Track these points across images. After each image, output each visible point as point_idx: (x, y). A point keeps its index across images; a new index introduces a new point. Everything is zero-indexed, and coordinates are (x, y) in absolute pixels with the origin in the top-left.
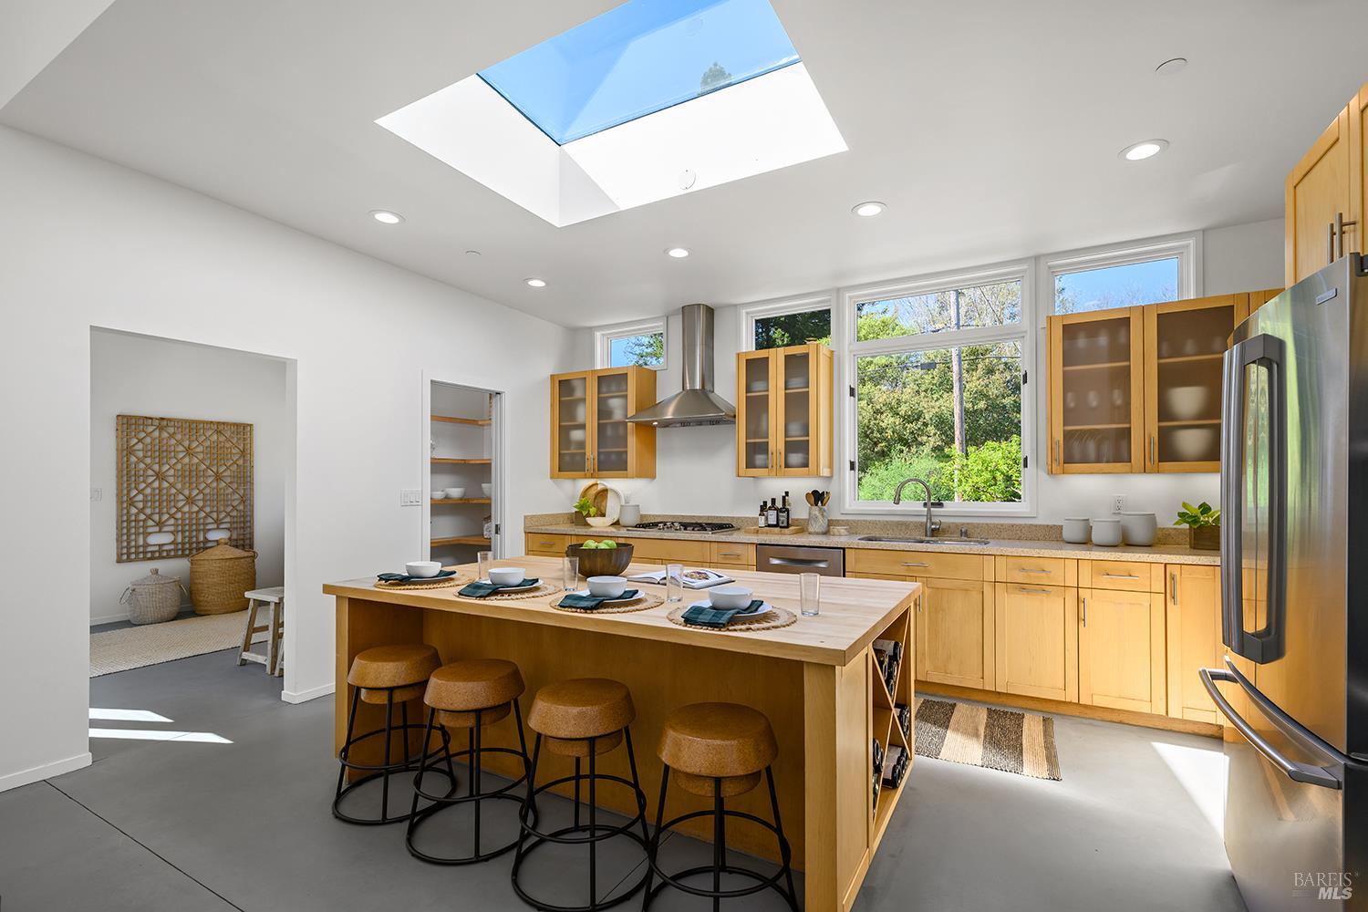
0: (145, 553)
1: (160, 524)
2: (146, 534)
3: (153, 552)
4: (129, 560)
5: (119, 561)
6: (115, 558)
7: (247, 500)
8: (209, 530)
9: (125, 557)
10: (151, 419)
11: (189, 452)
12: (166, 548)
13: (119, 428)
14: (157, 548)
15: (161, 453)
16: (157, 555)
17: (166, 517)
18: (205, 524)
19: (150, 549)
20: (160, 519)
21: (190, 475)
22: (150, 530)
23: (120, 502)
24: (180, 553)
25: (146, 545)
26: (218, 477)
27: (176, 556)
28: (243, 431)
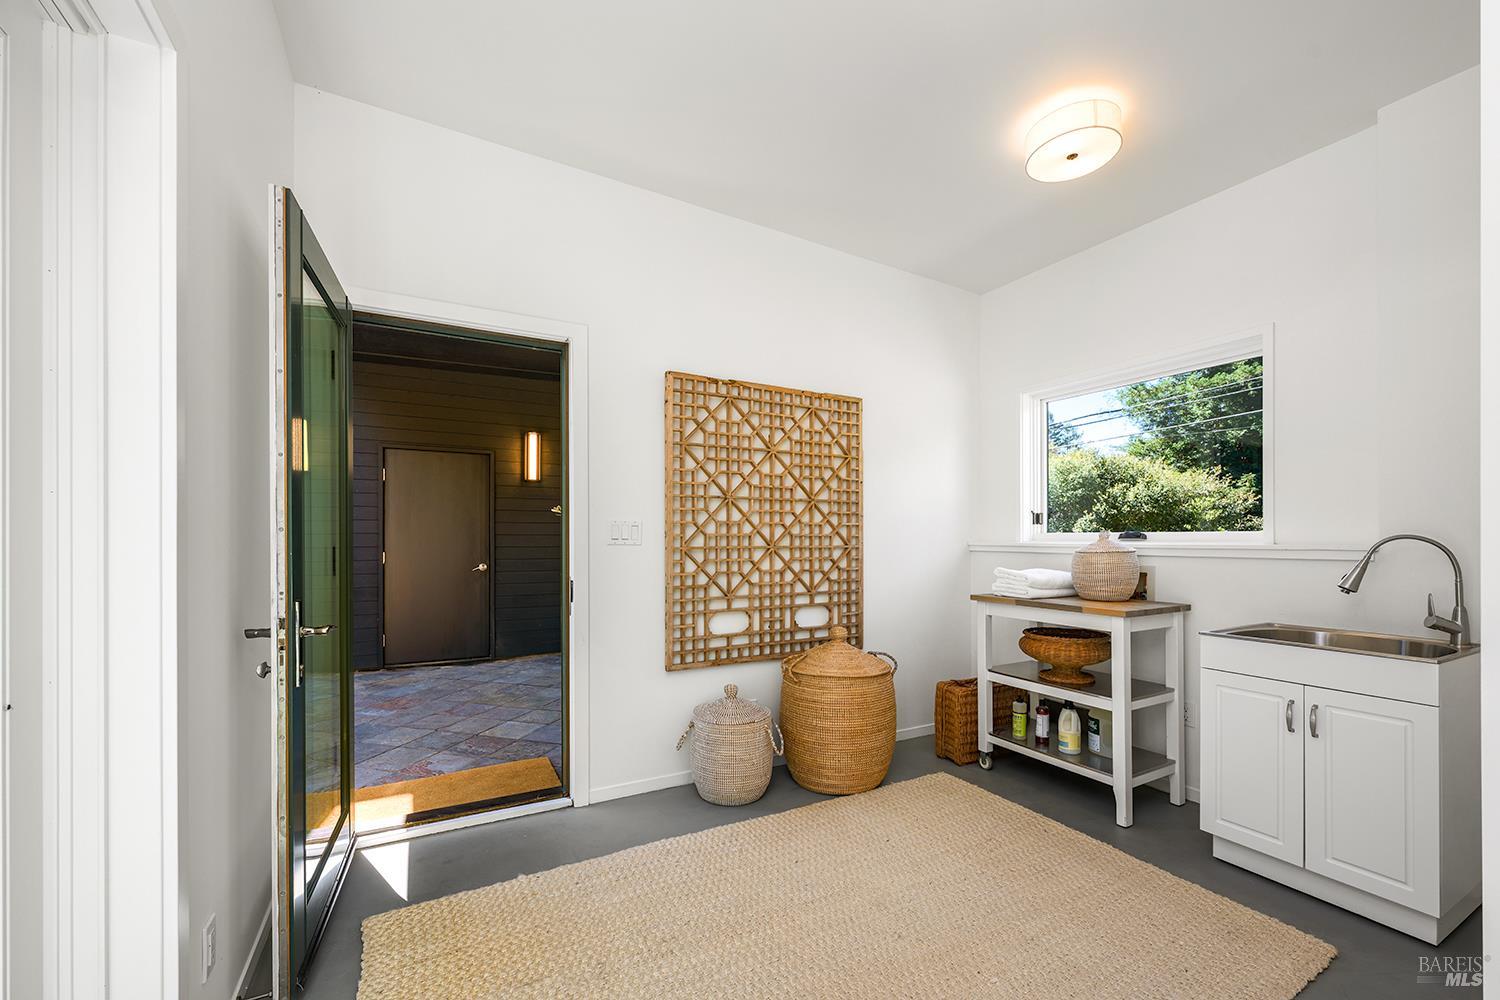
0: (706, 652)
1: (728, 595)
2: (707, 615)
3: (717, 651)
4: (685, 666)
5: (669, 668)
6: (661, 662)
7: (852, 549)
8: (800, 607)
9: (677, 660)
10: (716, 382)
11: (771, 453)
12: (736, 642)
13: (670, 398)
14: (722, 643)
15: (728, 451)
16: (724, 656)
17: (736, 580)
18: (792, 596)
19: (714, 644)
20: (729, 583)
21: (773, 496)
22: (714, 606)
23: (670, 550)
24: (757, 652)
25: (709, 636)
26: (812, 504)
27: (752, 660)
28: (848, 408)
